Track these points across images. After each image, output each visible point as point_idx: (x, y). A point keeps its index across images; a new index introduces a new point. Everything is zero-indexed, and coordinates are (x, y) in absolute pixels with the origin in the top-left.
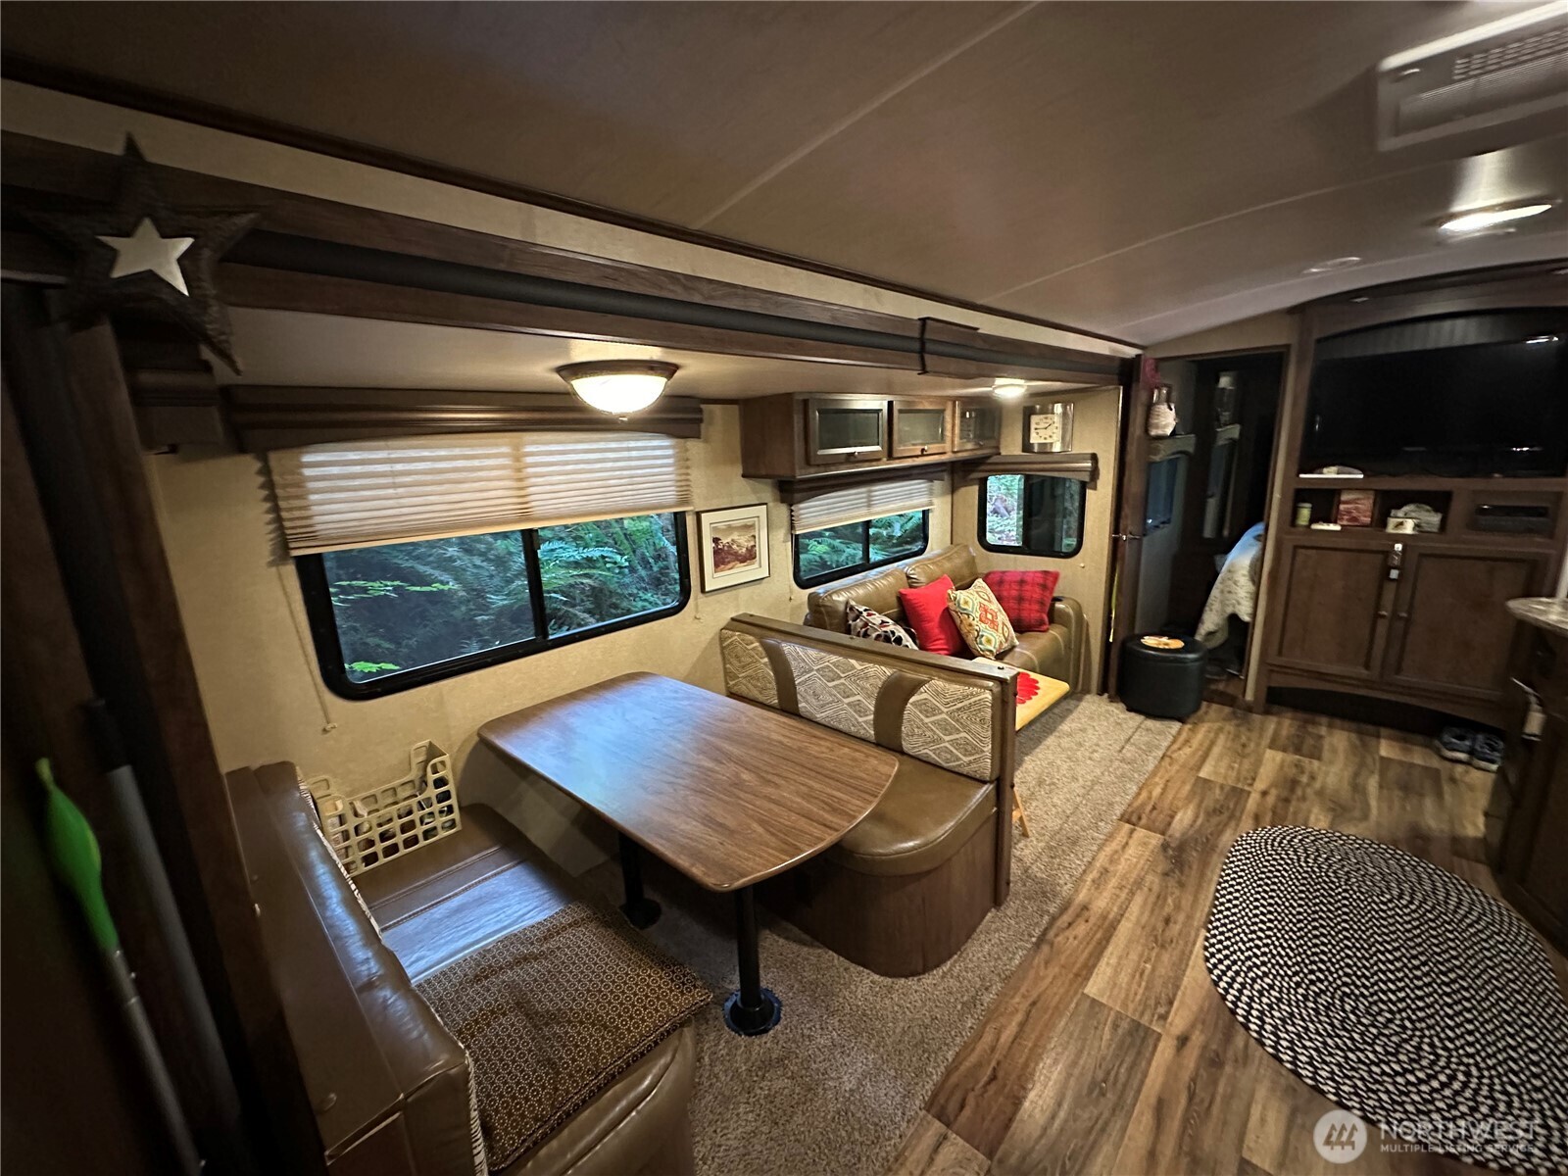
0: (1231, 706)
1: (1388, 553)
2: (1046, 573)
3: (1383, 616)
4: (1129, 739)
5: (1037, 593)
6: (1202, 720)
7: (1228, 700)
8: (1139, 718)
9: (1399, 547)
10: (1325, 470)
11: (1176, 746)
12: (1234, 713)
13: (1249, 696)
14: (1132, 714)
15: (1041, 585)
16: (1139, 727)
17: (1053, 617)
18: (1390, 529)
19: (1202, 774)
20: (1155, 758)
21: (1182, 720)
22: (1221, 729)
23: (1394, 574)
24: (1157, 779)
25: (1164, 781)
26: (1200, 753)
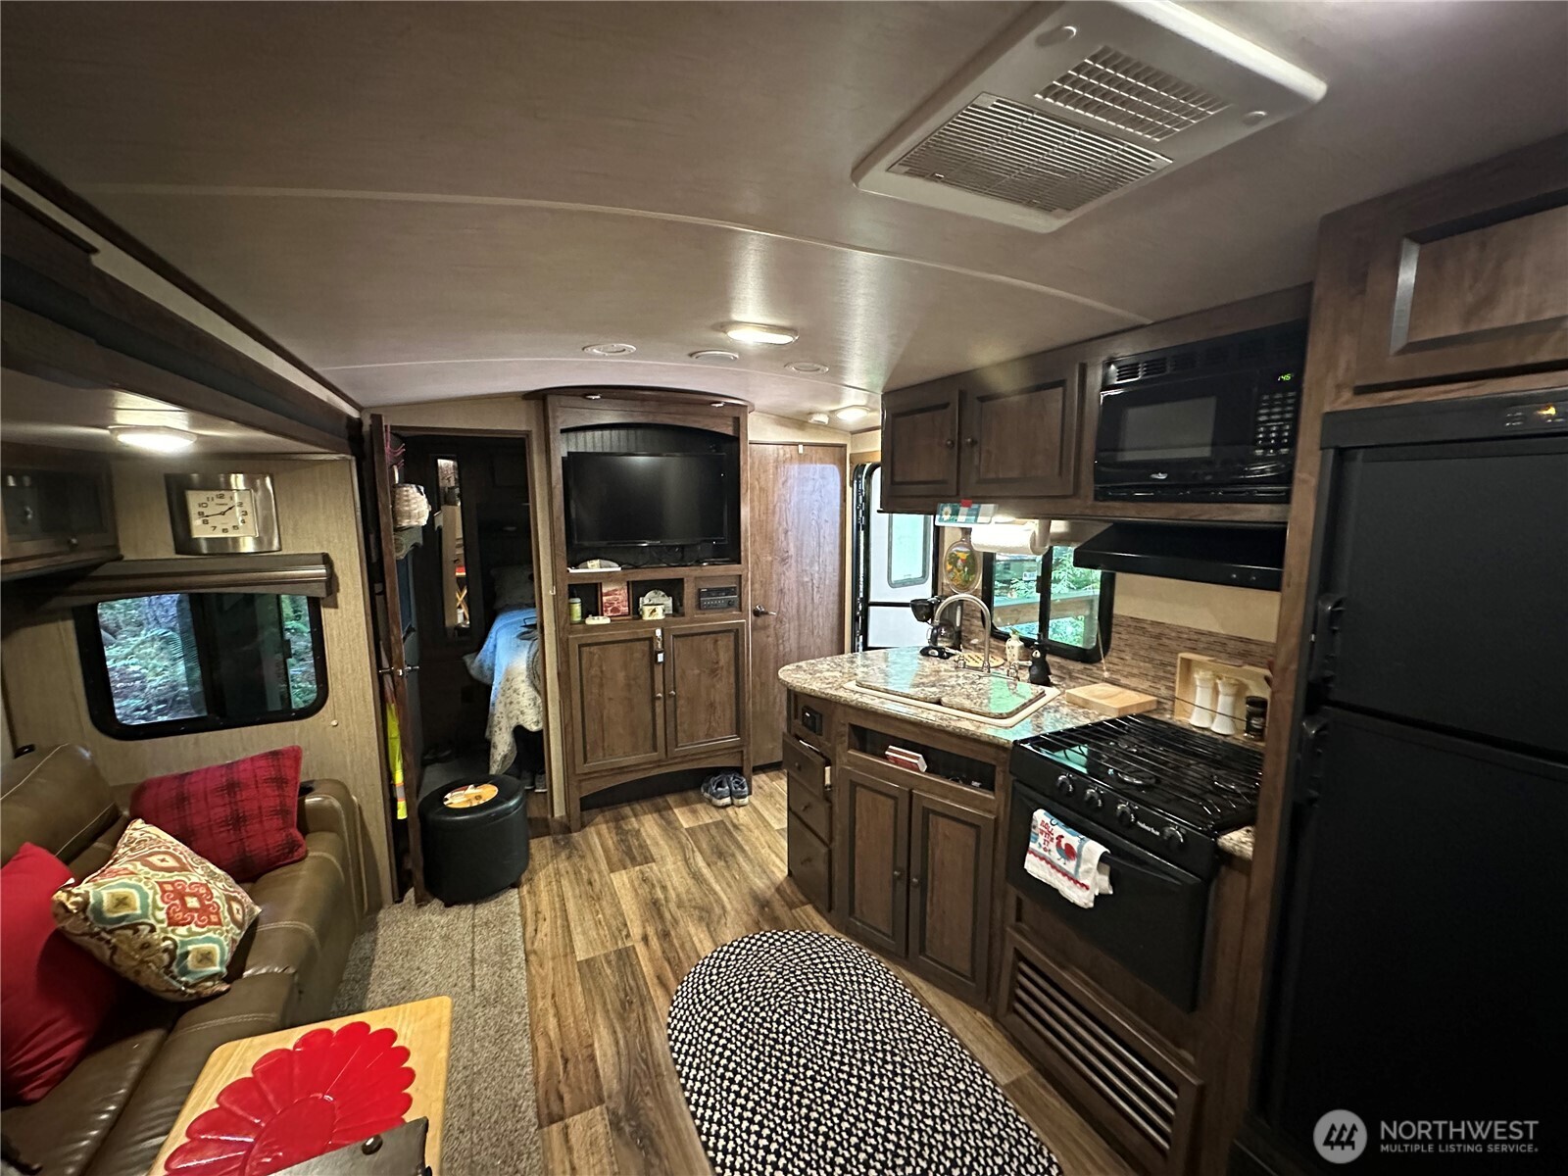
0: (549, 834)
1: (651, 639)
2: (275, 754)
3: (659, 698)
4: (473, 959)
5: (270, 799)
6: (534, 872)
7: (542, 827)
8: (466, 911)
9: (658, 632)
10: (589, 564)
11: (530, 929)
12: (556, 842)
13: (559, 812)
14: (455, 909)
15: (273, 780)
16: (474, 926)
17: (306, 822)
18: (647, 617)
19: (581, 956)
20: (519, 967)
21: (516, 885)
22: (557, 872)
23: (660, 658)
24: (540, 1004)
25: (549, 1001)
26: (559, 922)
